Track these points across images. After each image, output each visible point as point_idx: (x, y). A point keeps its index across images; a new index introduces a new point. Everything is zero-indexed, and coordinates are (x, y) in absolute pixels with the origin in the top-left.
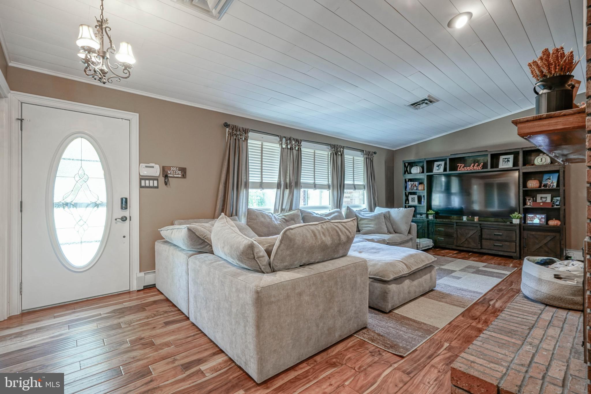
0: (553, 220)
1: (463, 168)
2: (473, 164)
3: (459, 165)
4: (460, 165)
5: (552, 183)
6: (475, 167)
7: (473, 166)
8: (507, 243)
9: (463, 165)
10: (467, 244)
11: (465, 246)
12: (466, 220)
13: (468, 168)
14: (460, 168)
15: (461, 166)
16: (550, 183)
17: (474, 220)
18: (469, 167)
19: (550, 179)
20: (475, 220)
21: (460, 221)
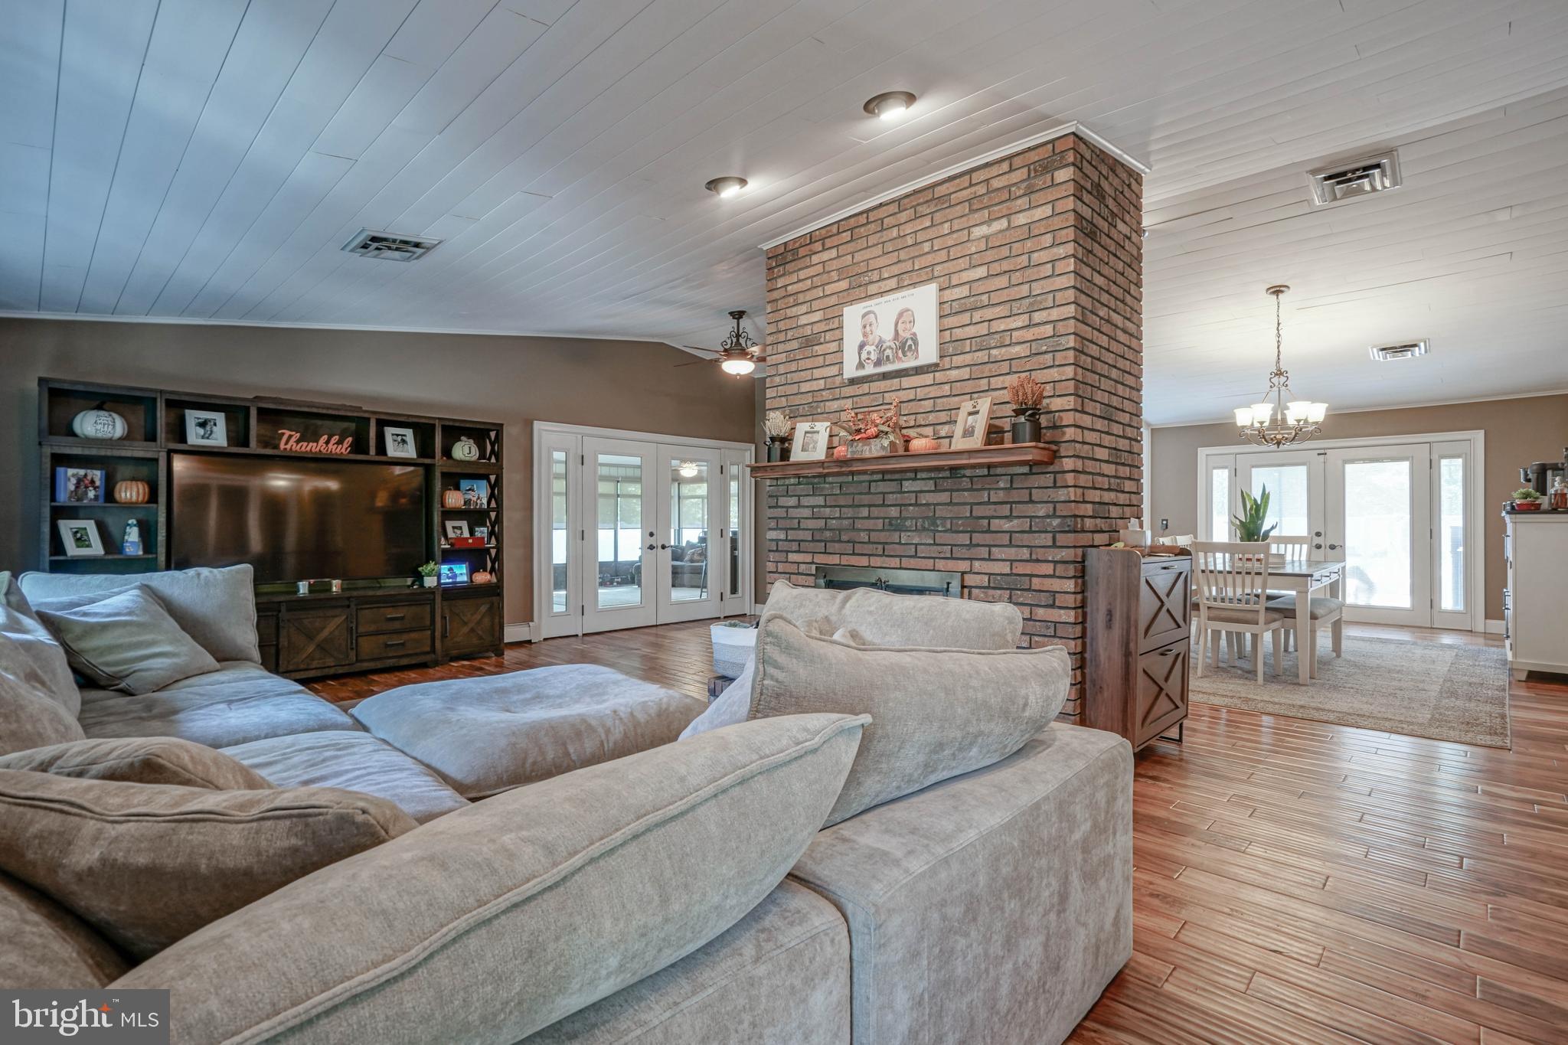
0: (479, 571)
1: (298, 442)
2: (326, 437)
3: (283, 434)
4: (288, 433)
5: (478, 498)
6: (330, 446)
7: (327, 443)
8: (413, 635)
9: (298, 435)
10: (320, 659)
11: (315, 664)
12: (307, 591)
13: (311, 444)
14: (286, 444)
15: (290, 437)
16: (475, 499)
17: (329, 590)
18: (315, 444)
19: (473, 491)
20: (334, 589)
21: (293, 597)
